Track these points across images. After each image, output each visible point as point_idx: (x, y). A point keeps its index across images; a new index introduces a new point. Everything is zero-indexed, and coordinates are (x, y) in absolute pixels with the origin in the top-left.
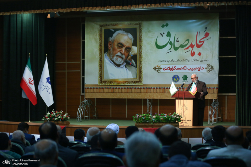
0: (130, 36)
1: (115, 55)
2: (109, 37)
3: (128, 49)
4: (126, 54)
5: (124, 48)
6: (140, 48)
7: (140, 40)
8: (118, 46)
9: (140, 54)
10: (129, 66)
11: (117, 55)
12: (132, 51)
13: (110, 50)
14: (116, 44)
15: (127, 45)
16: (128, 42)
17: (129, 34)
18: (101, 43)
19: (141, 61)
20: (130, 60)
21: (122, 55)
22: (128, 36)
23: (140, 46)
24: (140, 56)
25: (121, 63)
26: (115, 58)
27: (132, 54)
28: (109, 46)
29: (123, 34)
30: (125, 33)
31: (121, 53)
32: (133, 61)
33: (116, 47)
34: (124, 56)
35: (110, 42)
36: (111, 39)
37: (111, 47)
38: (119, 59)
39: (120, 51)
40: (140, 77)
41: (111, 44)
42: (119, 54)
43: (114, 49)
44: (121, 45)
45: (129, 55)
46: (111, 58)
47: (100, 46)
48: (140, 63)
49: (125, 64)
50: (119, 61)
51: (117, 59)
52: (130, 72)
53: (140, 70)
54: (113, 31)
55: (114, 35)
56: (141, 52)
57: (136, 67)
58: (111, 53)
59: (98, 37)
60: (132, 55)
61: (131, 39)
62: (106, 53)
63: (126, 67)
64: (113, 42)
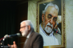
0: (57, 7)
1: (46, 25)
2: (42, 11)
3: (55, 19)
4: (54, 23)
5: (52, 18)
6: (64, 17)
7: (64, 9)
8: (48, 17)
9: (64, 22)
10: (56, 34)
11: (47, 25)
12: (58, 20)
13: (43, 21)
14: (47, 15)
15: (54, 15)
16: (55, 13)
17: (56, 5)
18: (37, 17)
19: (64, 29)
20: (57, 28)
21: (51, 24)
22: (55, 7)
23: (64, 14)
24: (64, 24)
25: (50, 32)
26: (46, 27)
27: (58, 22)
28: (43, 18)
29: (51, 7)
30: (53, 5)
31: (50, 23)
32: (59, 29)
33: (47, 18)
34: (52, 26)
35: (43, 14)
36: (44, 12)
37: (44, 19)
38: (49, 28)
39: (49, 21)
40: (64, 44)
41: (43, 17)
42: (49, 24)
43: (46, 21)
44: (50, 16)
45: (55, 24)
46: (44, 28)
47: (37, 19)
48: (64, 31)
49: (53, 32)
50: (49, 30)
51: (47, 29)
52: (57, 39)
53: (64, 36)
54: (45, 4)
55: (46, 8)
56: (65, 20)
57: (61, 34)
58: (44, 24)
59: (35, 12)
60: (58, 24)
61: (57, 10)
62: (40, 25)
63: (54, 35)
64: (45, 15)
